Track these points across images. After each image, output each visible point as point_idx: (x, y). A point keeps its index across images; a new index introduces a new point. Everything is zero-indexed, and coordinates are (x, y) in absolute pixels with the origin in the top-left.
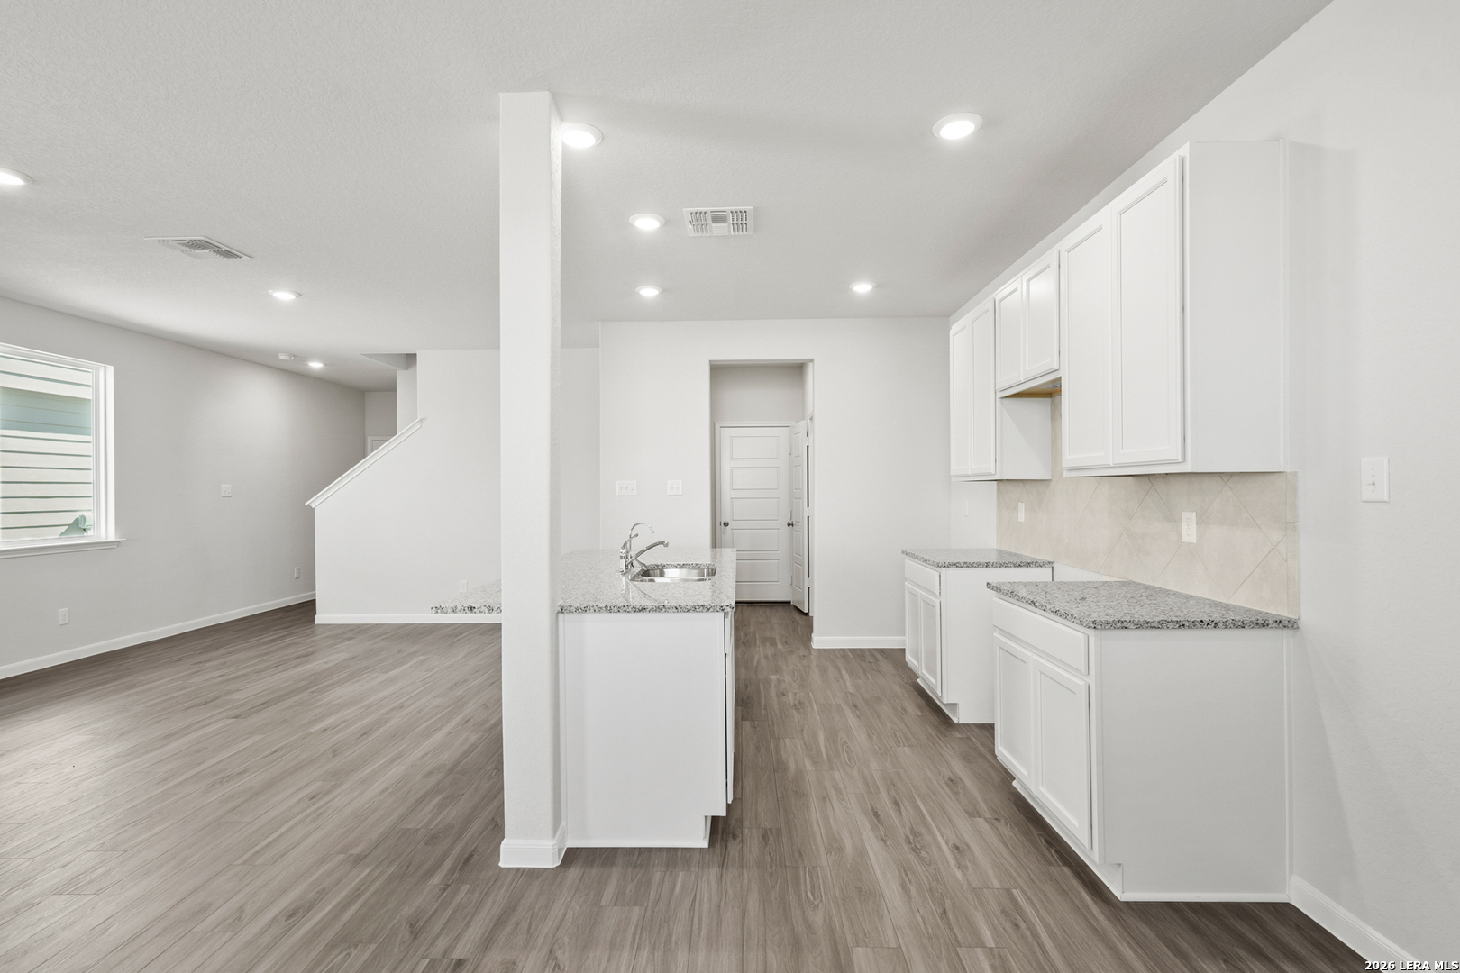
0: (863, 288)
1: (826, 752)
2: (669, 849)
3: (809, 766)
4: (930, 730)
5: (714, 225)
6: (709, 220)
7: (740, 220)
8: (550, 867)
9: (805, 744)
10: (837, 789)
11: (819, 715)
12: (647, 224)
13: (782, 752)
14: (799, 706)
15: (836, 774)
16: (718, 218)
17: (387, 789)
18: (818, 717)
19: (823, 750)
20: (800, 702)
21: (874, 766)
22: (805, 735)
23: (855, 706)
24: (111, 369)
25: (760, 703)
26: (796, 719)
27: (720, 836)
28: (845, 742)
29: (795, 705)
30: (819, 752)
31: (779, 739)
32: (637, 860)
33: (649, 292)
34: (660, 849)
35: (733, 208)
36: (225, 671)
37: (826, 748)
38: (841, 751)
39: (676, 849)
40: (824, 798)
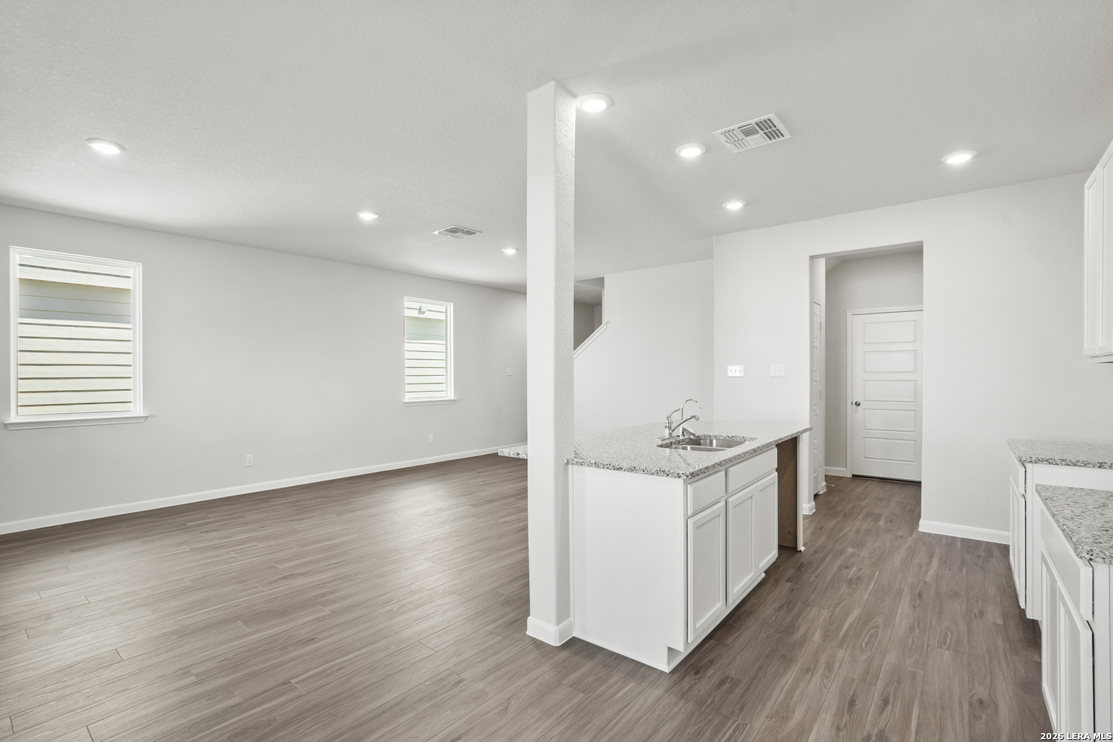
0: (959, 159)
1: (848, 629)
2: (638, 663)
3: (817, 637)
4: (1000, 643)
5: (748, 138)
6: (741, 136)
7: (769, 129)
8: (553, 645)
9: (830, 617)
10: (829, 667)
11: (869, 594)
12: (691, 152)
13: (801, 618)
14: (854, 583)
15: (840, 653)
16: (748, 132)
17: (507, 566)
18: (866, 596)
19: (846, 627)
20: (858, 578)
21: (891, 657)
22: (837, 609)
23: (920, 595)
24: (452, 304)
25: (816, 569)
26: (842, 592)
27: (686, 667)
28: (877, 627)
29: (851, 580)
30: (840, 627)
31: (808, 606)
32: (610, 662)
33: (734, 206)
34: (632, 661)
35: (757, 120)
36: (488, 479)
37: (851, 626)
38: (865, 633)
39: (643, 665)
40: (807, 670)
